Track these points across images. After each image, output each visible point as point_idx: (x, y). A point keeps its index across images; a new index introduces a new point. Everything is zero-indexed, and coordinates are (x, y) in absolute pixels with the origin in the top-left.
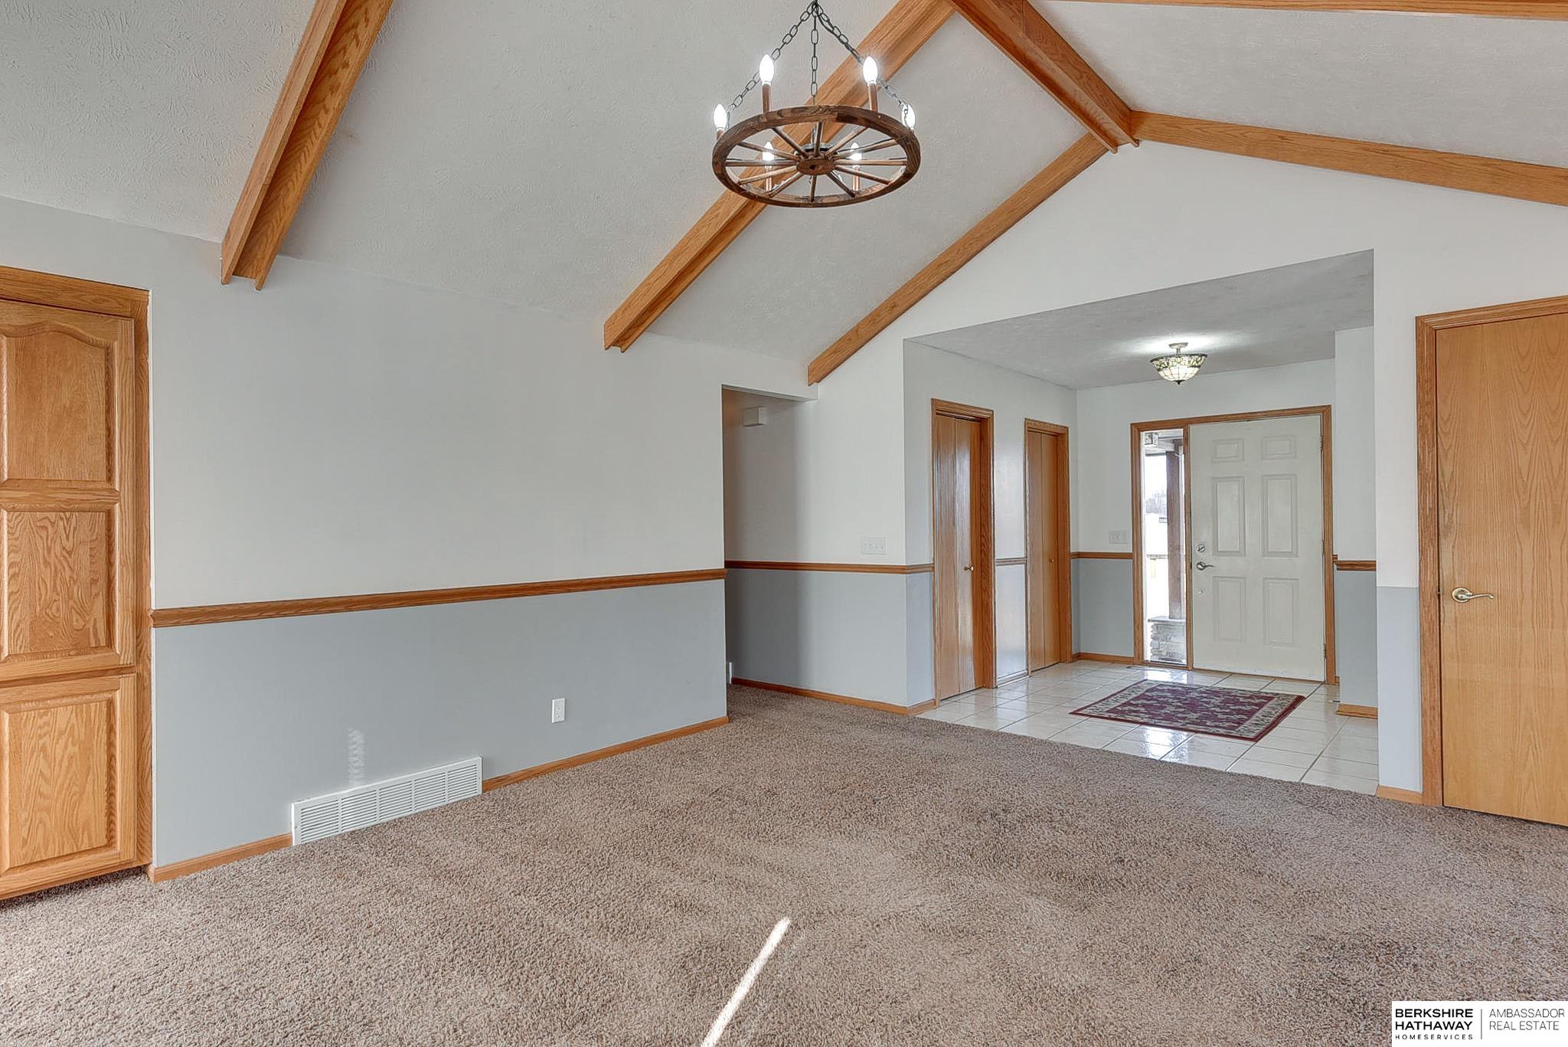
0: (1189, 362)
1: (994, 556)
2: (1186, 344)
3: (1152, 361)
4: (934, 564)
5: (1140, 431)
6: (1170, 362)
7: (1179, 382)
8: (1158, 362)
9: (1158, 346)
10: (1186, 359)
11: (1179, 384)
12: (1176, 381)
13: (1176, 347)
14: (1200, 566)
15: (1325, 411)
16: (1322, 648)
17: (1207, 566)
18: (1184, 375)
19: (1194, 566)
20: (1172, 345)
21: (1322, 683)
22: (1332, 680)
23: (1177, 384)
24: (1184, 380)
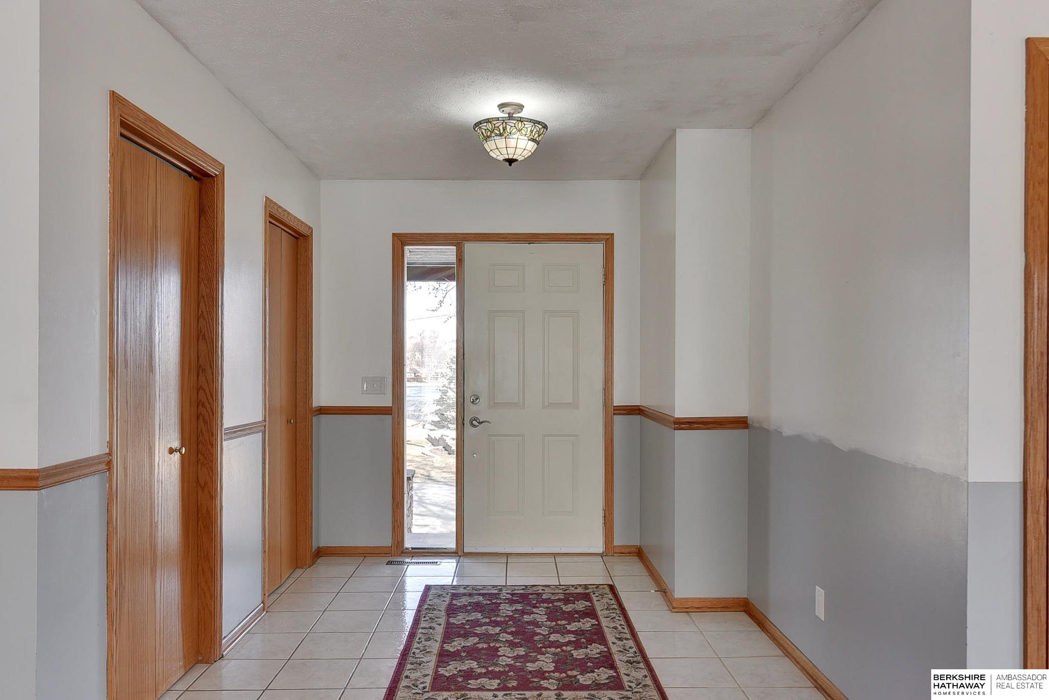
0: (532, 131)
1: (222, 426)
2: (522, 106)
4: (110, 454)
5: (404, 244)
6: (508, 127)
7: (511, 161)
8: (490, 126)
9: (482, 105)
10: (529, 126)
11: (510, 165)
12: (506, 160)
13: (509, 108)
14: (474, 422)
15: (608, 240)
16: (601, 514)
17: (482, 423)
18: (519, 151)
19: (467, 422)
20: (502, 106)
21: (601, 555)
22: (610, 551)
23: (508, 164)
24: (516, 160)
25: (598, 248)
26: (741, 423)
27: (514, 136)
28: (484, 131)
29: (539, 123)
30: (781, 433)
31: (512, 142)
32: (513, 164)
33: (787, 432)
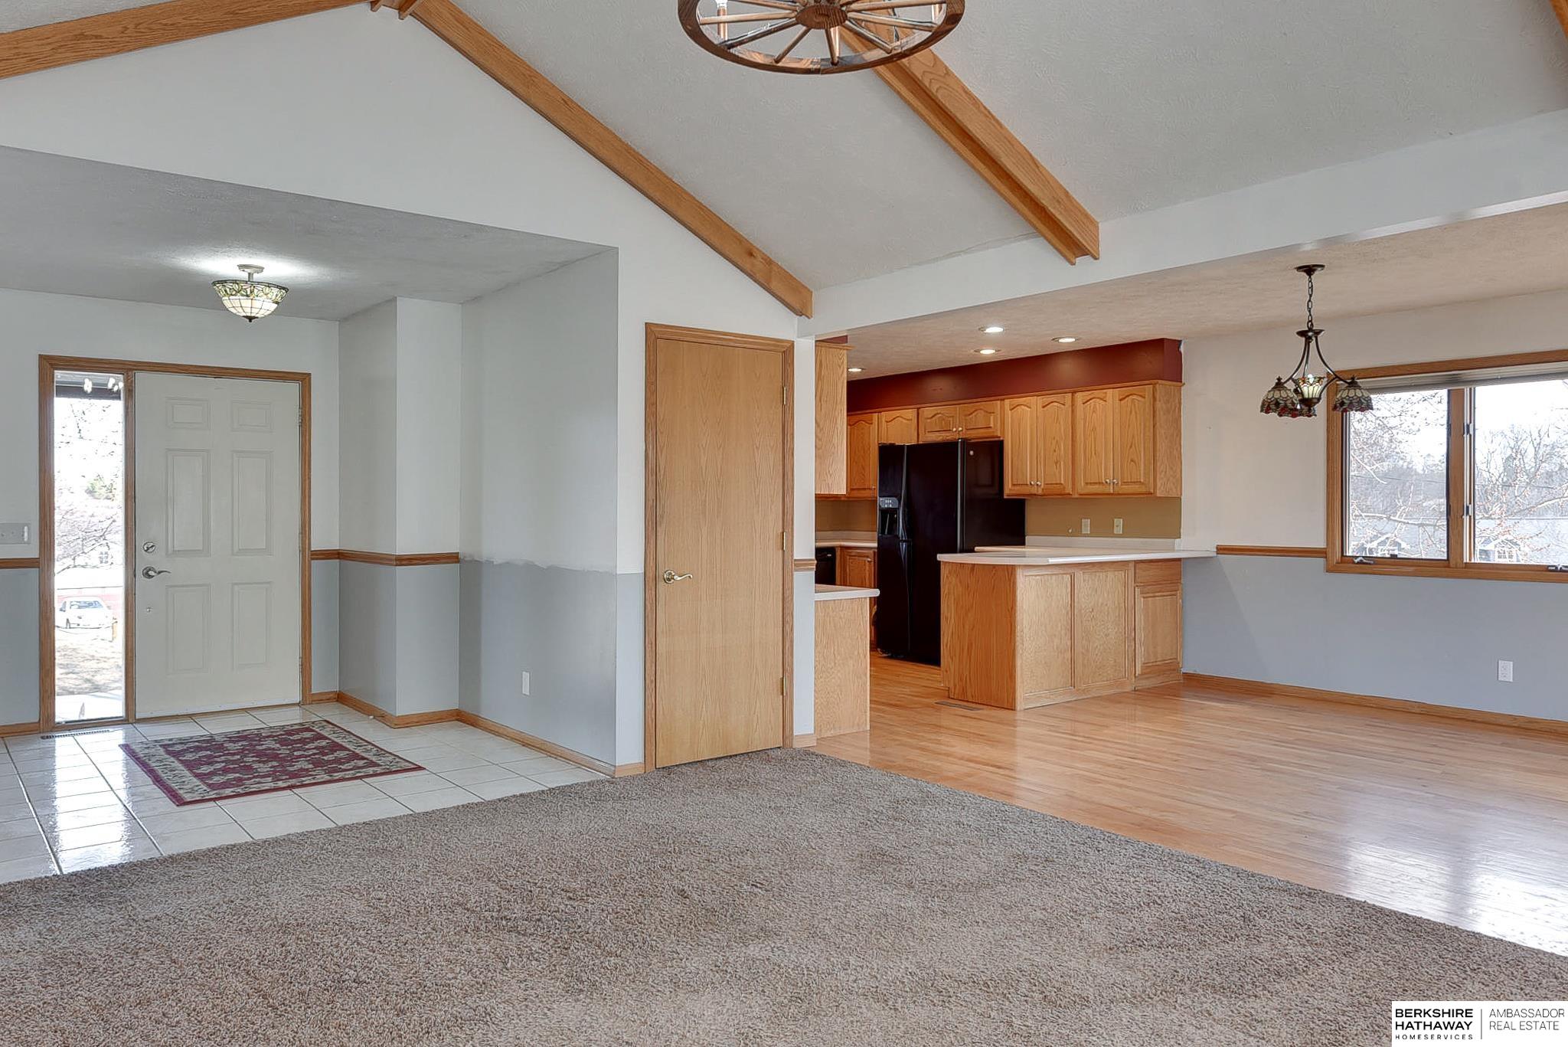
2: (261, 269)
3: (214, 284)
5: (53, 367)
6: (256, 291)
7: (250, 319)
8: (220, 287)
9: (222, 264)
10: (275, 291)
11: (250, 321)
12: (247, 317)
13: (249, 271)
14: (148, 573)
15: (304, 380)
16: (297, 662)
17: (160, 573)
18: (262, 312)
19: (139, 573)
20: (242, 267)
21: (298, 704)
22: (308, 699)
23: (248, 320)
24: (254, 318)
25: (294, 388)
26: (453, 558)
27: (260, 298)
28: (228, 290)
29: (284, 288)
30: (493, 562)
31: (257, 304)
32: (253, 321)
33: (497, 561)
